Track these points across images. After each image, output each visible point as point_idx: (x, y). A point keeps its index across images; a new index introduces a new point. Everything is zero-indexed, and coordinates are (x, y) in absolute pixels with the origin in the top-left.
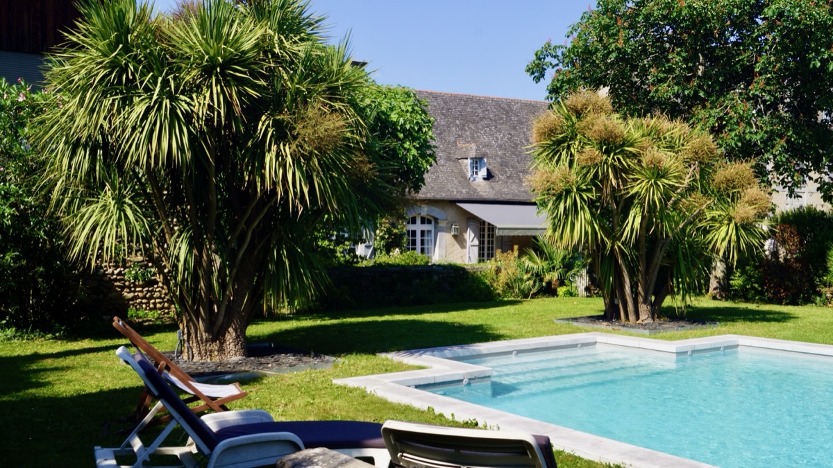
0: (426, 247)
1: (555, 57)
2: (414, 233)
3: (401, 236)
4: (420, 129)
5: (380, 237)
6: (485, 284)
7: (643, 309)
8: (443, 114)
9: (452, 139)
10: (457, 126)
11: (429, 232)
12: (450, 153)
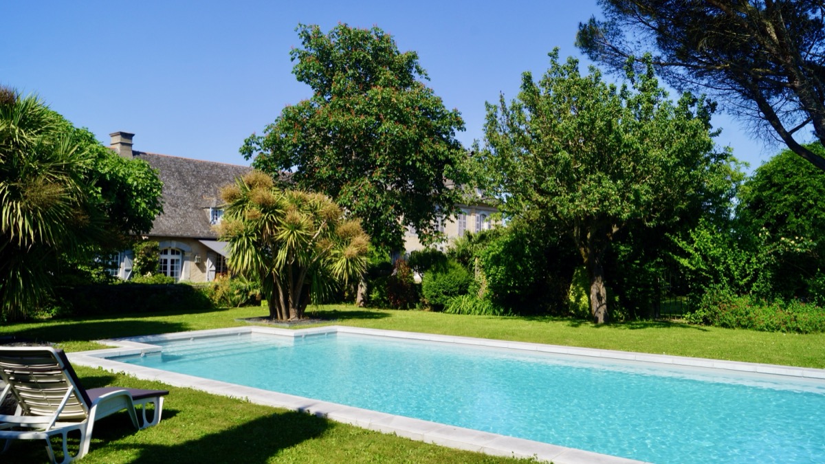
0: (175, 271)
1: (258, 144)
2: (166, 261)
3: (155, 263)
4: (151, 189)
5: (138, 263)
6: (205, 297)
7: (293, 312)
8: (193, 175)
9: (199, 194)
10: (204, 184)
11: (178, 260)
12: (197, 204)
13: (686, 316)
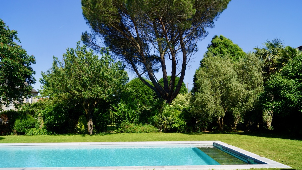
13: (115, 131)
